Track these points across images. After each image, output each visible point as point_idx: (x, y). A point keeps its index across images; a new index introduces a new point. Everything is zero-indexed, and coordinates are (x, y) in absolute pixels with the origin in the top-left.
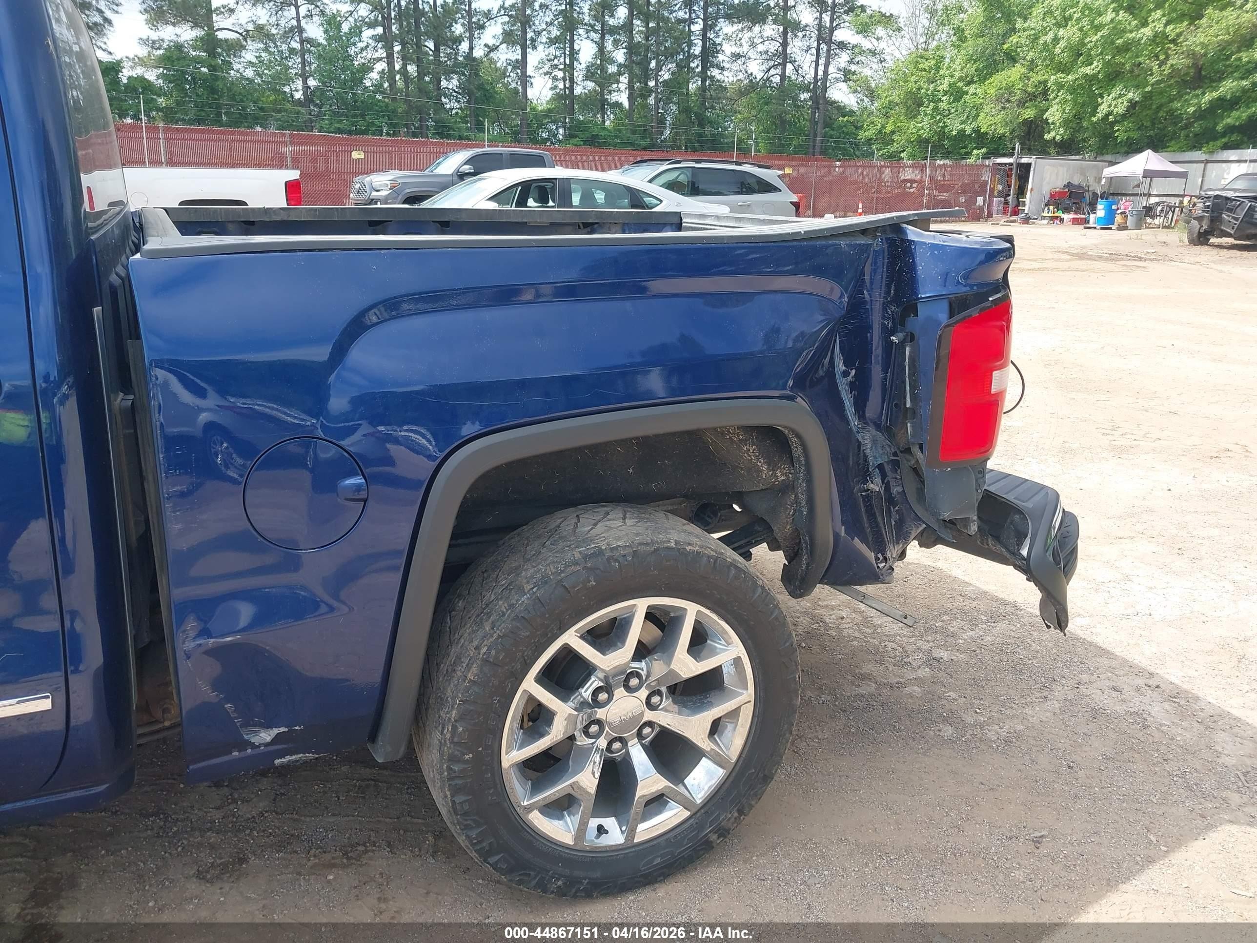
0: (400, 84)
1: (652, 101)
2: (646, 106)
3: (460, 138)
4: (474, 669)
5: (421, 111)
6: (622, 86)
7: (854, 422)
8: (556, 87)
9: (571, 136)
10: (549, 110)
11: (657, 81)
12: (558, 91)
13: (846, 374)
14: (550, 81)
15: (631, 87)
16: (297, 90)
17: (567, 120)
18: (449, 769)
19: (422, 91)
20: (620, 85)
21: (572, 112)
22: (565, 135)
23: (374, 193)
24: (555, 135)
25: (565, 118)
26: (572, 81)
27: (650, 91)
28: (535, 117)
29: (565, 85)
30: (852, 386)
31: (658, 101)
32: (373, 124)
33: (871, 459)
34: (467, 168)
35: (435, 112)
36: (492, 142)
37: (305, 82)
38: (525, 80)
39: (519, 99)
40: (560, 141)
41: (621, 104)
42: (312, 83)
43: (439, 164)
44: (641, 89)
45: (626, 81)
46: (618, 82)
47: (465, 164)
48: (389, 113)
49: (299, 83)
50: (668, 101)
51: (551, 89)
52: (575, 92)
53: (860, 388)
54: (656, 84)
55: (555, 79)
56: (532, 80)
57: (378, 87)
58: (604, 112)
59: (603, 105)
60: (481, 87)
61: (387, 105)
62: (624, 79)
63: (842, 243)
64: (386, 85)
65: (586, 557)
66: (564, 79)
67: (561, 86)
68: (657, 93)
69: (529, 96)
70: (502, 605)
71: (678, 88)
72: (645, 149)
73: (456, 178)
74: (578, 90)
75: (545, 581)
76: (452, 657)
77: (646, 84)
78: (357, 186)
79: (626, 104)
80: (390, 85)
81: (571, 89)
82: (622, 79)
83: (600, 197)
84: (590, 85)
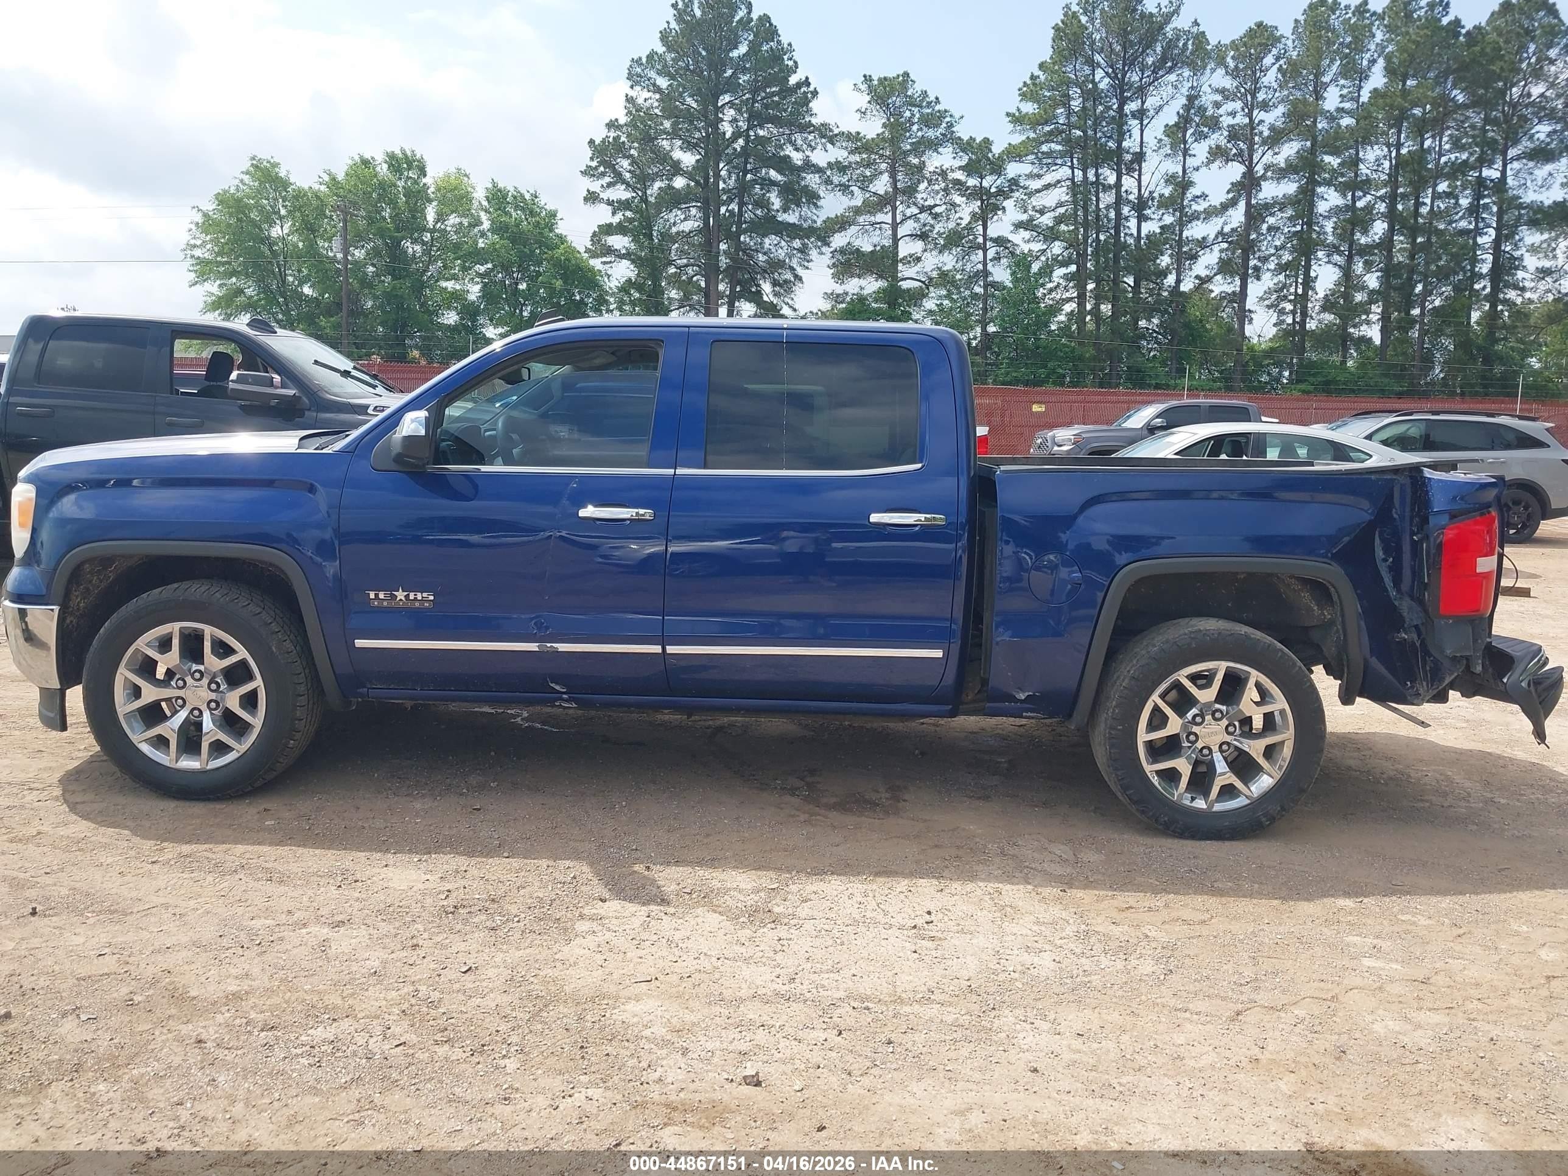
0: (1091, 326)
1: (1415, 334)
2: (1407, 341)
3: (1157, 386)
4: (1126, 681)
5: (1113, 356)
6: (1374, 317)
7: (1393, 593)
8: (1283, 321)
9: (1299, 381)
10: (1272, 350)
11: (1423, 308)
12: (1284, 326)
13: (1385, 560)
14: (1276, 314)
15: (1385, 318)
16: (975, 338)
17: (1295, 361)
18: (1110, 733)
19: (1116, 333)
20: (1371, 316)
21: (1303, 350)
22: (1290, 379)
23: (1056, 448)
24: (1278, 380)
25: (1292, 359)
26: (1304, 314)
27: (1412, 322)
28: (1253, 358)
29: (1294, 319)
30: (1391, 569)
31: (1423, 333)
32: (1054, 371)
33: (1407, 620)
34: (1158, 421)
35: (1129, 356)
36: (1193, 391)
37: (984, 329)
38: (1243, 315)
39: (1235, 337)
40: (1283, 386)
41: (1371, 339)
42: (992, 329)
43: (1129, 417)
44: (1399, 321)
45: (1379, 310)
46: (1368, 313)
47: (1158, 417)
48: (1075, 359)
49: (979, 329)
50: (1439, 332)
51: (1275, 325)
52: (1308, 326)
53: (1396, 570)
54: (1422, 313)
55: (1282, 312)
56: (1253, 316)
57: (1065, 330)
58: (1345, 349)
59: (1344, 342)
60: (1187, 325)
61: (1073, 350)
62: (1377, 309)
63: (1373, 477)
64: (1074, 327)
65: (1191, 632)
66: (1293, 312)
67: (1289, 320)
68: (1422, 323)
69: (1247, 334)
70: (1143, 652)
71: (1454, 317)
72: (1400, 395)
73: (1146, 432)
74: (1311, 325)
75: (1167, 641)
76: (1115, 677)
77: (1408, 313)
78: (1039, 441)
79: (1377, 340)
80: (1078, 328)
81: (1303, 323)
82: (1374, 307)
83: (1302, 452)
84: (1329, 317)
